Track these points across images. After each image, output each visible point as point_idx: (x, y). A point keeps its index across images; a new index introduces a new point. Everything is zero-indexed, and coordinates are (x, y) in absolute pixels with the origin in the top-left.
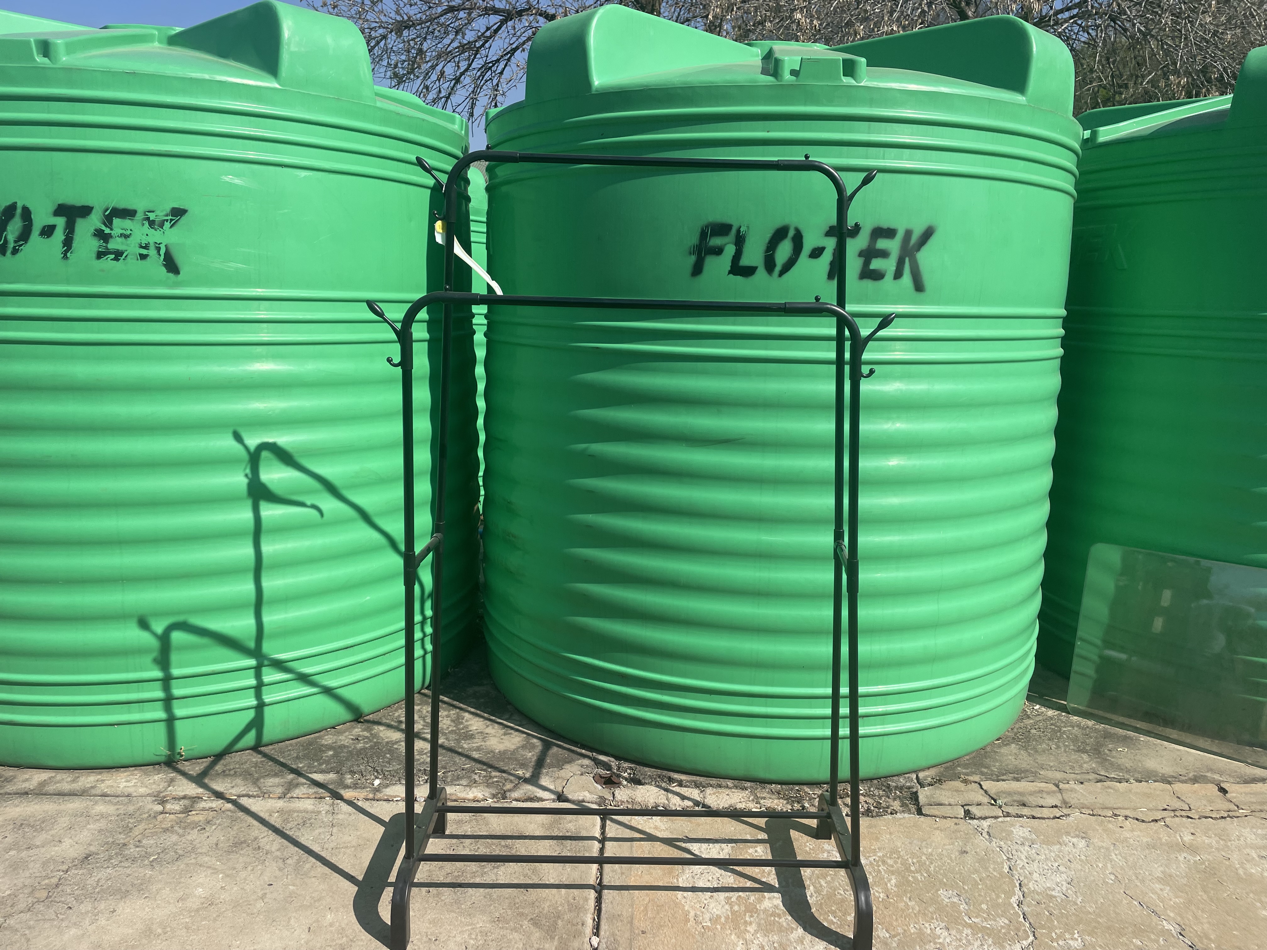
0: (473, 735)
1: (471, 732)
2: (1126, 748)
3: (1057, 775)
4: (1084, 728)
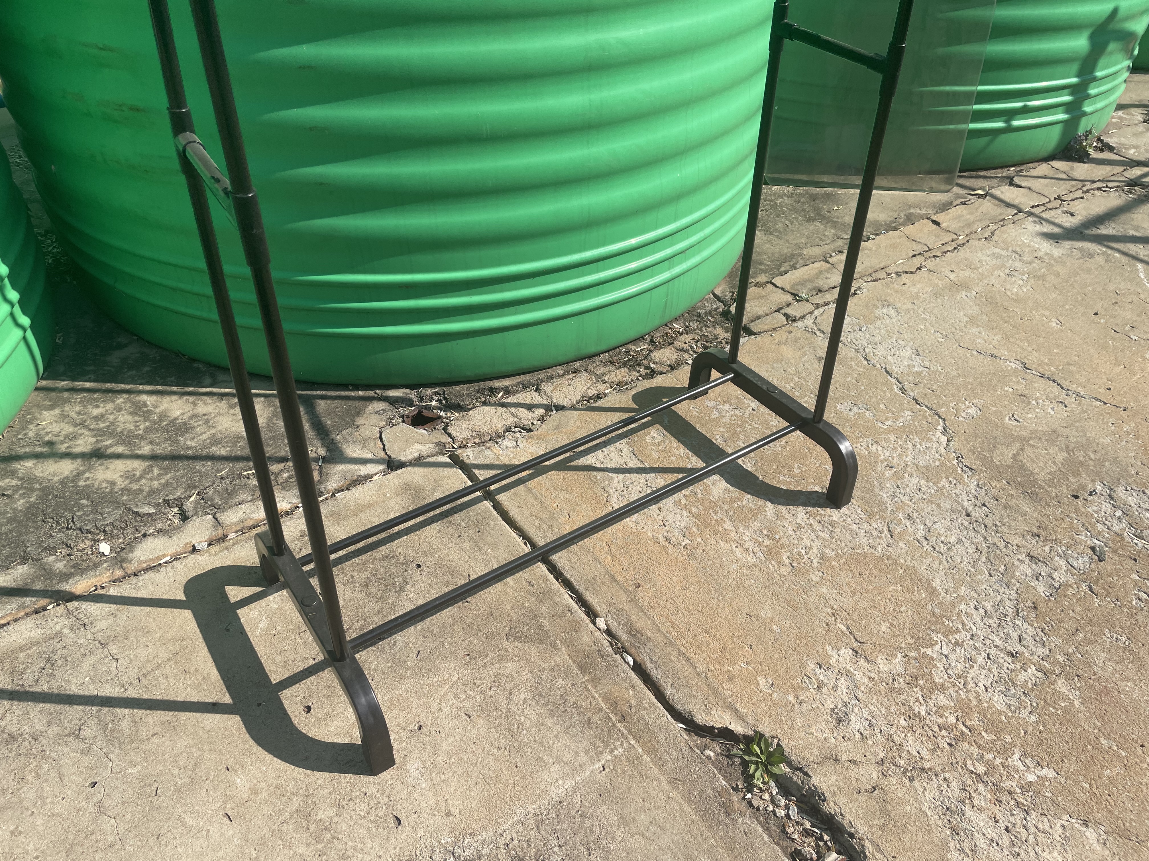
0: (185, 424)
1: (180, 421)
2: (838, 206)
3: (816, 251)
4: (791, 196)
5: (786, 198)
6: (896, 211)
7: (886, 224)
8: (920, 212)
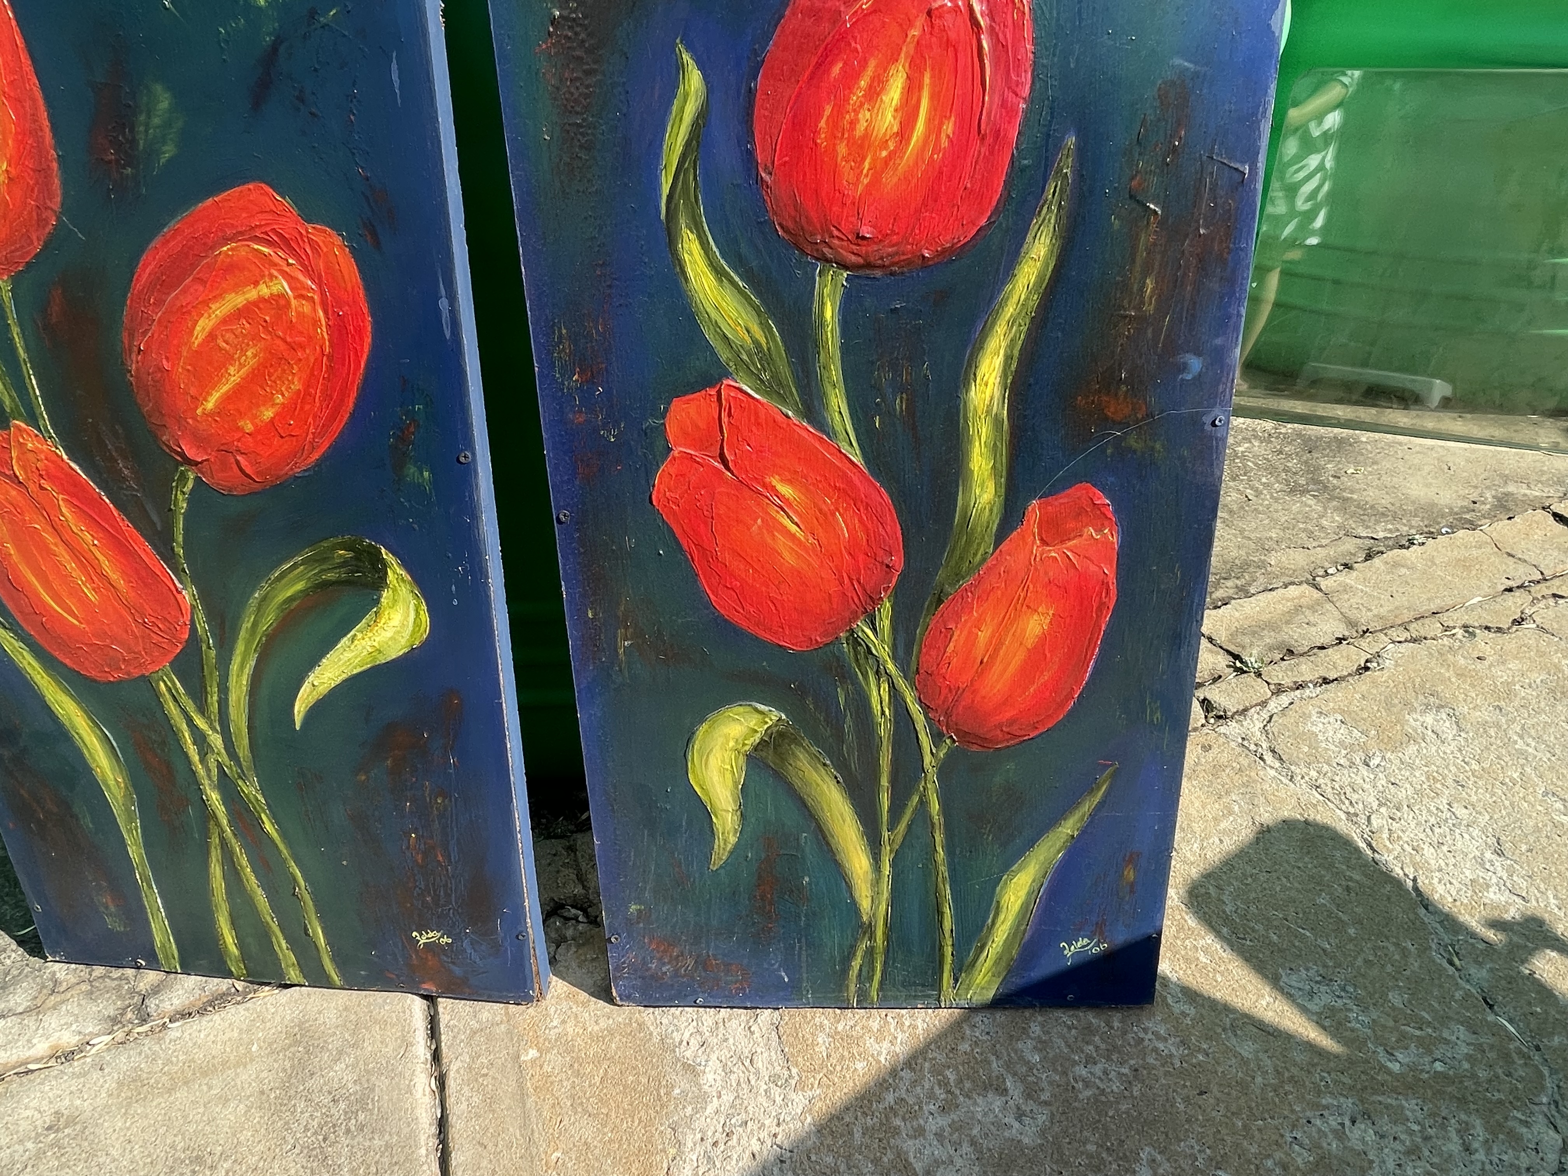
2: (1357, 463)
3: (1297, 559)
4: (1267, 439)
5: (1256, 444)
6: (1476, 487)
7: (1452, 513)
8: (1528, 492)
